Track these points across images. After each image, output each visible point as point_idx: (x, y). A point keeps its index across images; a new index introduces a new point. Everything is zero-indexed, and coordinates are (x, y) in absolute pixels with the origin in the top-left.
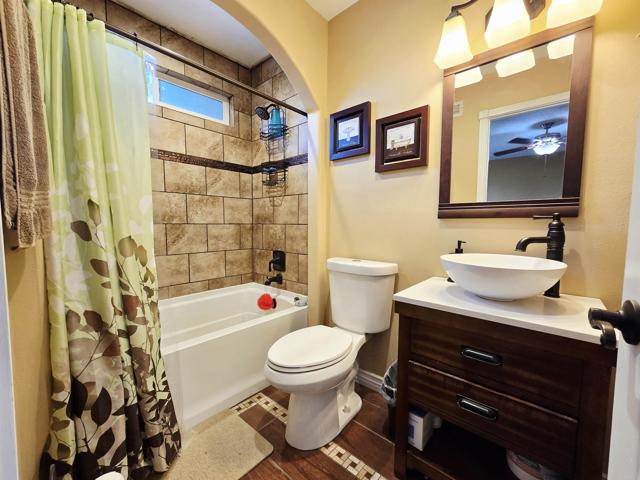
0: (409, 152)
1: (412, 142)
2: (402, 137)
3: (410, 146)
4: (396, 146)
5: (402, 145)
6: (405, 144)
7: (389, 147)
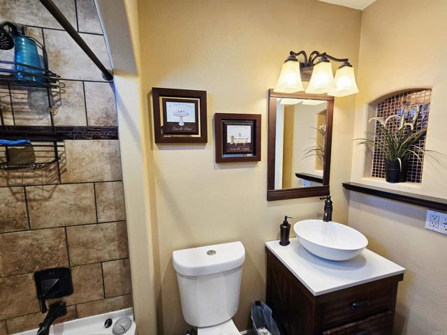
0: (247, 149)
1: (249, 141)
2: (240, 135)
3: (247, 144)
4: (236, 142)
5: (241, 142)
6: (244, 142)
7: (229, 141)
